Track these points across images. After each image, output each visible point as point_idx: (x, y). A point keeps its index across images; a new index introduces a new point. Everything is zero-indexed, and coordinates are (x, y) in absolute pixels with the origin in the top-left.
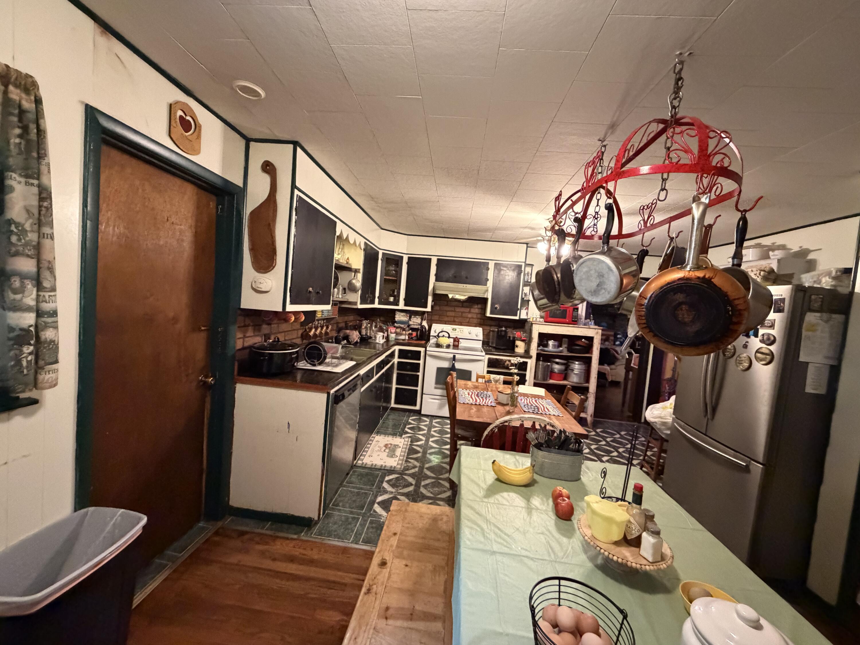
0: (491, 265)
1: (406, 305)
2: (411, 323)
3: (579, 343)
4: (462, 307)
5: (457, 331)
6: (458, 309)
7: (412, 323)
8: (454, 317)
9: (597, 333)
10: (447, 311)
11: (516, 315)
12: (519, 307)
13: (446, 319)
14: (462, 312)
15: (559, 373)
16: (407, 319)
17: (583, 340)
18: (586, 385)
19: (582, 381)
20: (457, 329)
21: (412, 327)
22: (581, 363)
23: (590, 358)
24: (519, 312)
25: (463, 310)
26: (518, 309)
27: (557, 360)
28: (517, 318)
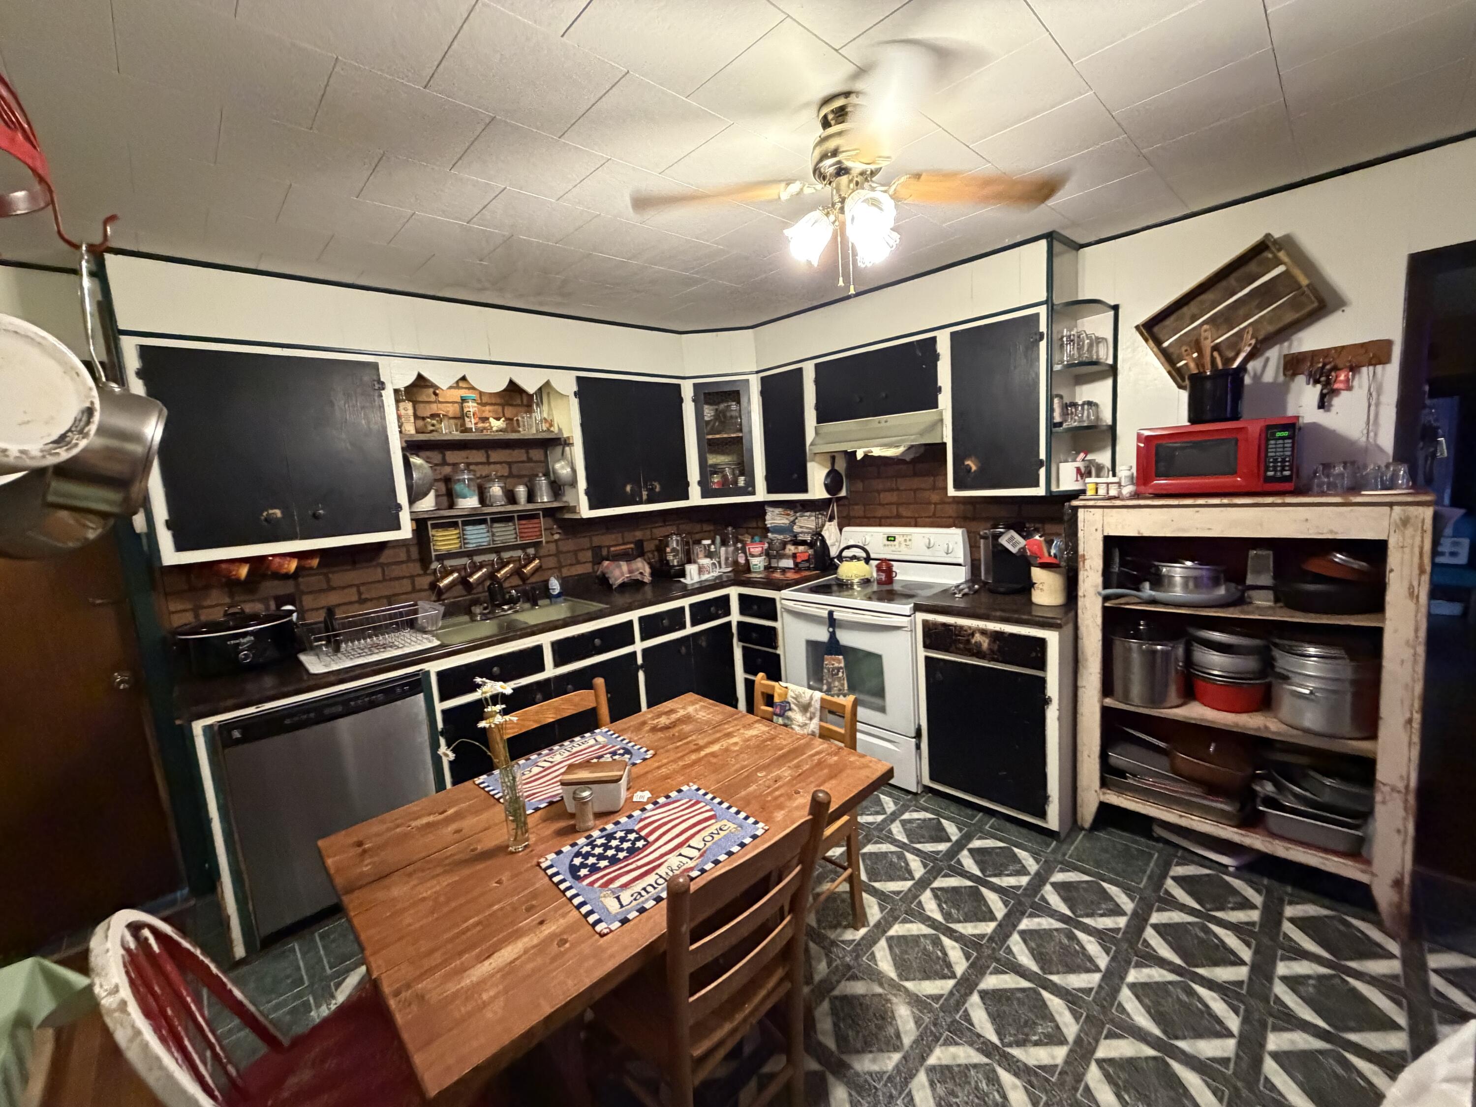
0: (944, 347)
1: (770, 491)
2: (796, 529)
3: (1315, 566)
4: (915, 475)
5: (896, 543)
6: (903, 484)
7: (799, 530)
8: (898, 504)
9: (1405, 522)
10: (879, 492)
11: (1036, 484)
12: (1043, 456)
13: (880, 512)
14: (915, 491)
15: (1227, 685)
16: (787, 522)
17: (1339, 557)
18: (1362, 746)
19: (1346, 726)
20: (898, 539)
21: (801, 537)
22: (1333, 652)
23: (1377, 634)
24: (1042, 472)
25: (916, 482)
26: (1041, 463)
27: (1217, 636)
28: (1040, 491)
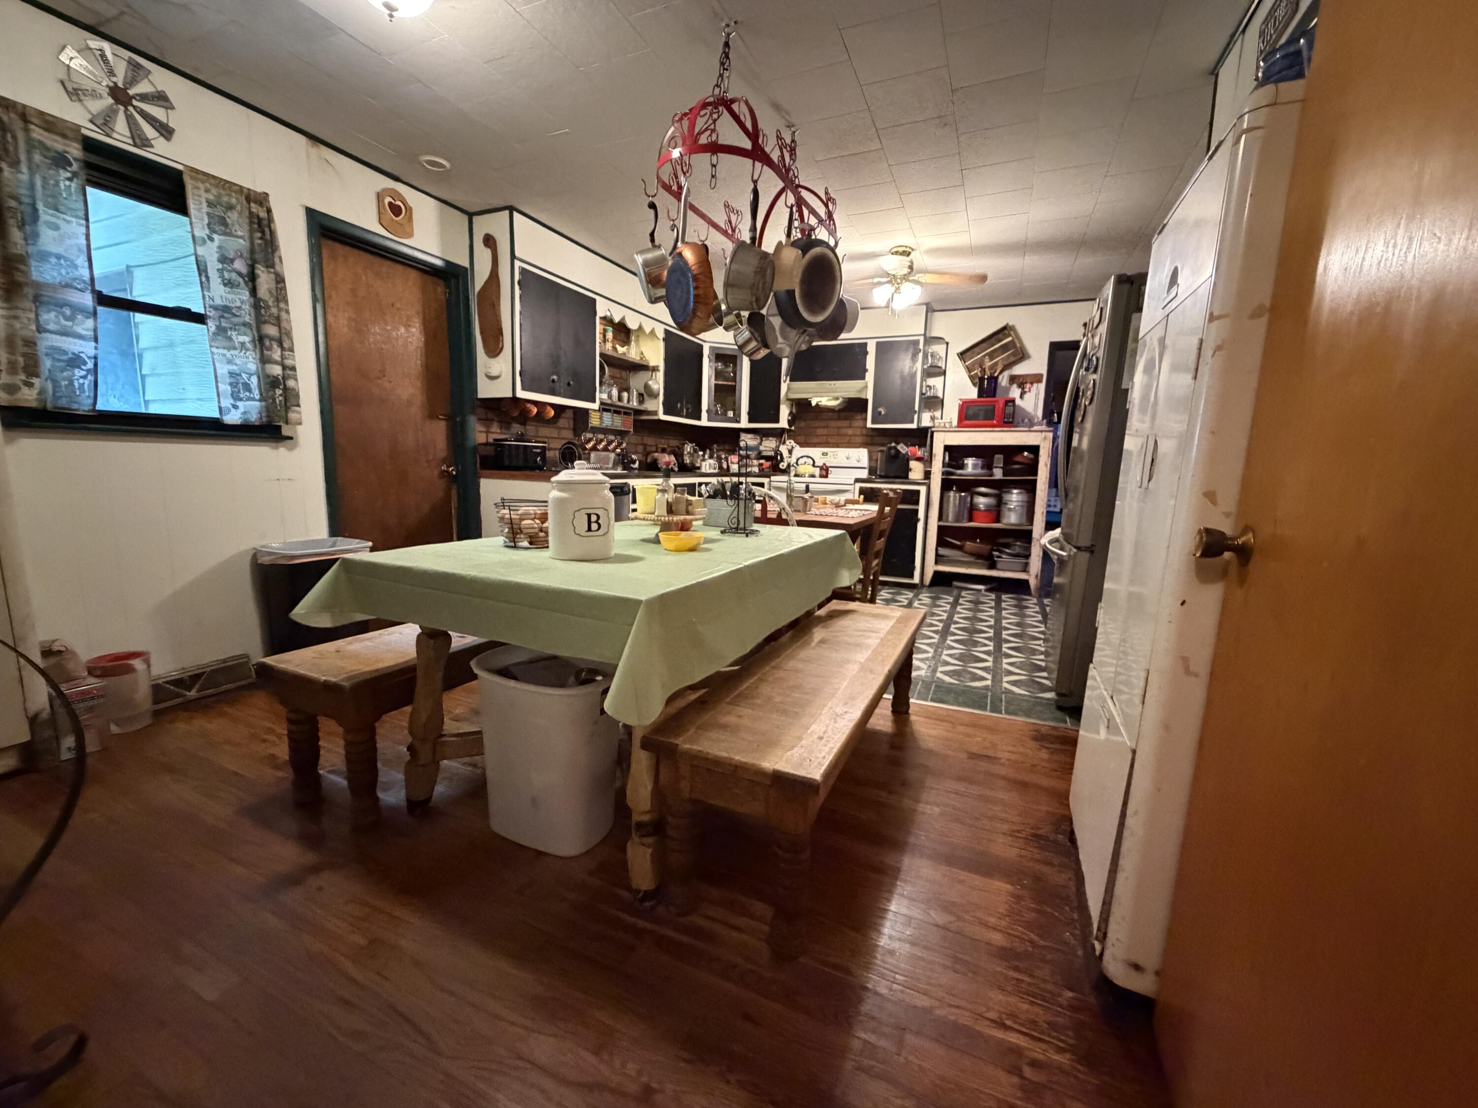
0: (871, 349)
1: (750, 421)
2: (762, 448)
3: (1018, 459)
4: (839, 419)
5: (828, 456)
6: (833, 424)
7: (764, 449)
8: (828, 436)
9: (1045, 438)
10: (817, 428)
11: (912, 422)
12: (917, 408)
13: (815, 440)
14: (838, 428)
15: (985, 511)
16: (756, 443)
17: (1026, 453)
18: (1029, 528)
19: (1024, 521)
20: (829, 454)
21: (764, 454)
22: (1023, 491)
23: (1035, 482)
24: (916, 416)
25: (839, 424)
26: (915, 412)
27: (983, 490)
28: (914, 426)
